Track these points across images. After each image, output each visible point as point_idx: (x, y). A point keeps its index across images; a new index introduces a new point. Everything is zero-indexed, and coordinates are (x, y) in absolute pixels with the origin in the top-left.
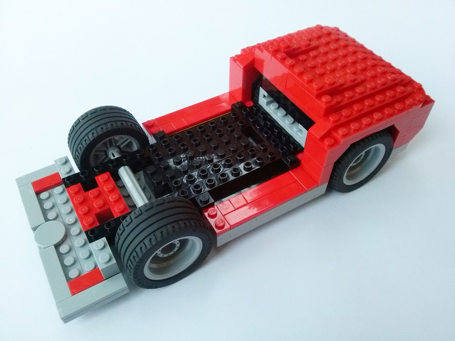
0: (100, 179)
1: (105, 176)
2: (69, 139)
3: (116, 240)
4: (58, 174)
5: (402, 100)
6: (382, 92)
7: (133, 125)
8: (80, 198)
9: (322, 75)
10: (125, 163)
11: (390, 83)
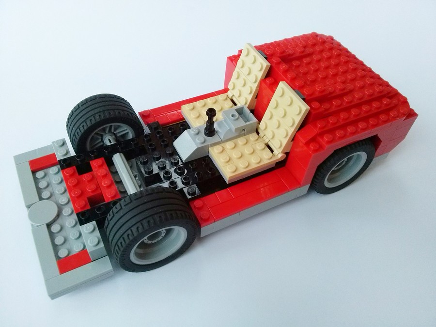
0: (94, 164)
1: (100, 161)
2: (68, 123)
3: (106, 225)
4: (54, 154)
5: (387, 111)
6: (369, 102)
7: (130, 115)
8: (73, 181)
9: (314, 82)
10: (120, 150)
11: (376, 95)
